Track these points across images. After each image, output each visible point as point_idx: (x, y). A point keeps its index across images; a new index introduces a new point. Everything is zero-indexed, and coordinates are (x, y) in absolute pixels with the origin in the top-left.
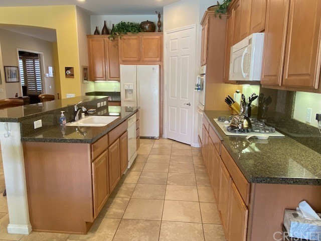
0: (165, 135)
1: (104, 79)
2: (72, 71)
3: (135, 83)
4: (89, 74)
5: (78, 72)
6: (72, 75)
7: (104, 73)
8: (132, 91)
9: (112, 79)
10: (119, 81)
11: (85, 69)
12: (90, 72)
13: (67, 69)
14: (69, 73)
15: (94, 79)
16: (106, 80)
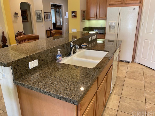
0: (137, 60)
1: (95, 18)
2: (76, 14)
3: (118, 21)
4: (86, 16)
5: (79, 14)
6: (75, 16)
7: (96, 15)
8: (114, 26)
9: (100, 18)
10: (105, 19)
11: (84, 12)
12: (87, 14)
13: (73, 12)
14: (74, 15)
15: (89, 19)
16: (96, 19)
